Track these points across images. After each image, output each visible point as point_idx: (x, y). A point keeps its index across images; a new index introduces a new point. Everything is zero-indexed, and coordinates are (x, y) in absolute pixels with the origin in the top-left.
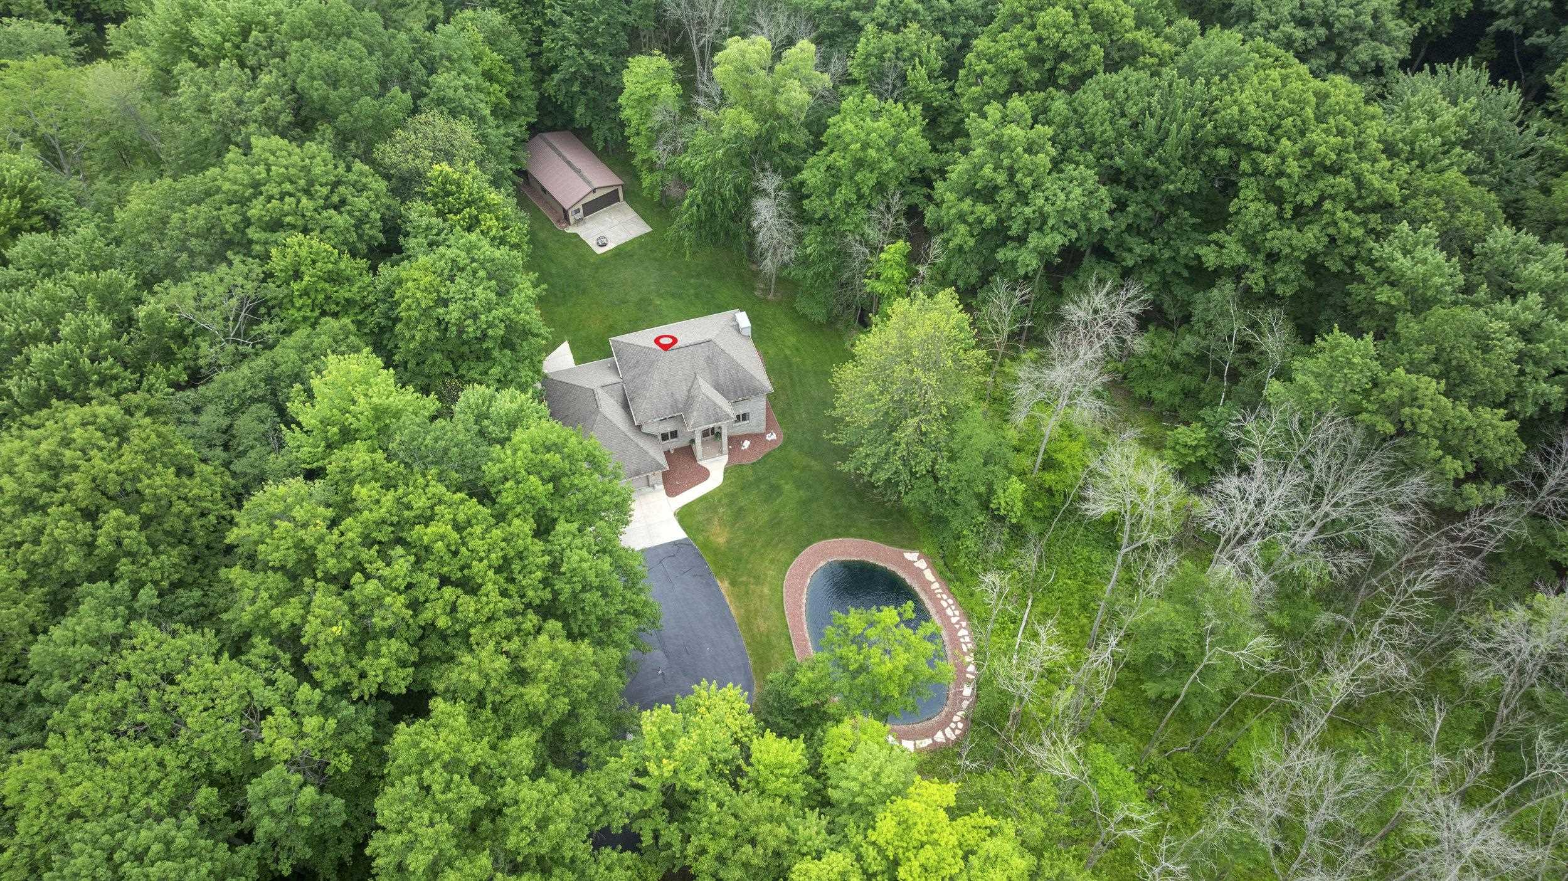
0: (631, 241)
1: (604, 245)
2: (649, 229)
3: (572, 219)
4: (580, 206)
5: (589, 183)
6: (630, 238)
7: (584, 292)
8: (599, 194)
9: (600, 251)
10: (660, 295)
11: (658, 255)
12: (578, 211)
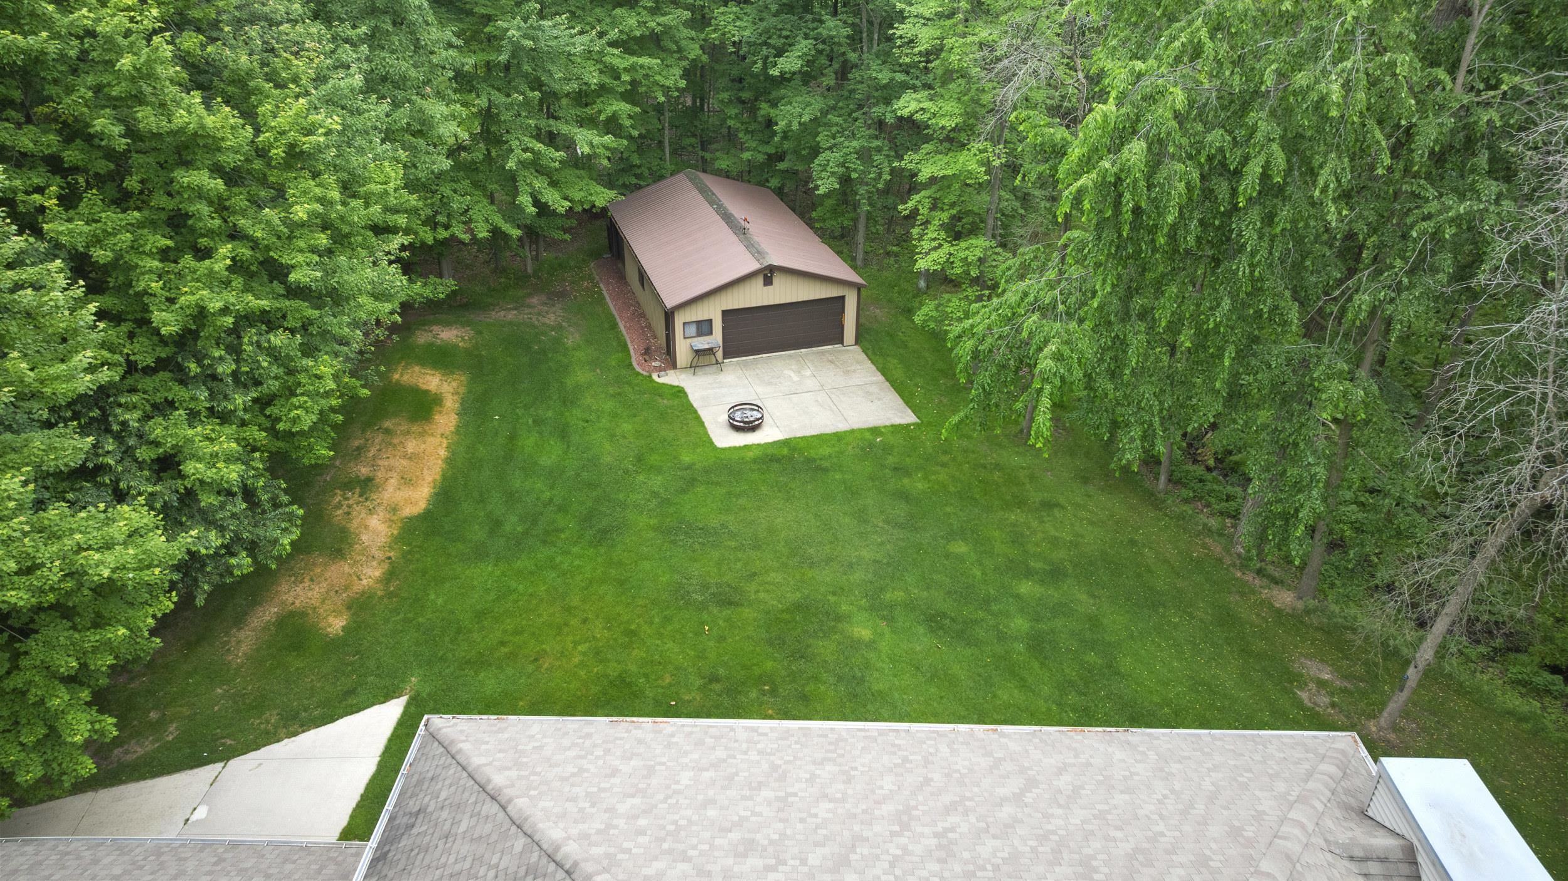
0: (838, 437)
1: (751, 427)
2: (908, 417)
3: (683, 349)
4: (713, 311)
5: (757, 253)
6: (842, 427)
7: (603, 536)
8: (783, 292)
9: (725, 439)
10: (879, 608)
11: (918, 485)
12: (706, 328)
